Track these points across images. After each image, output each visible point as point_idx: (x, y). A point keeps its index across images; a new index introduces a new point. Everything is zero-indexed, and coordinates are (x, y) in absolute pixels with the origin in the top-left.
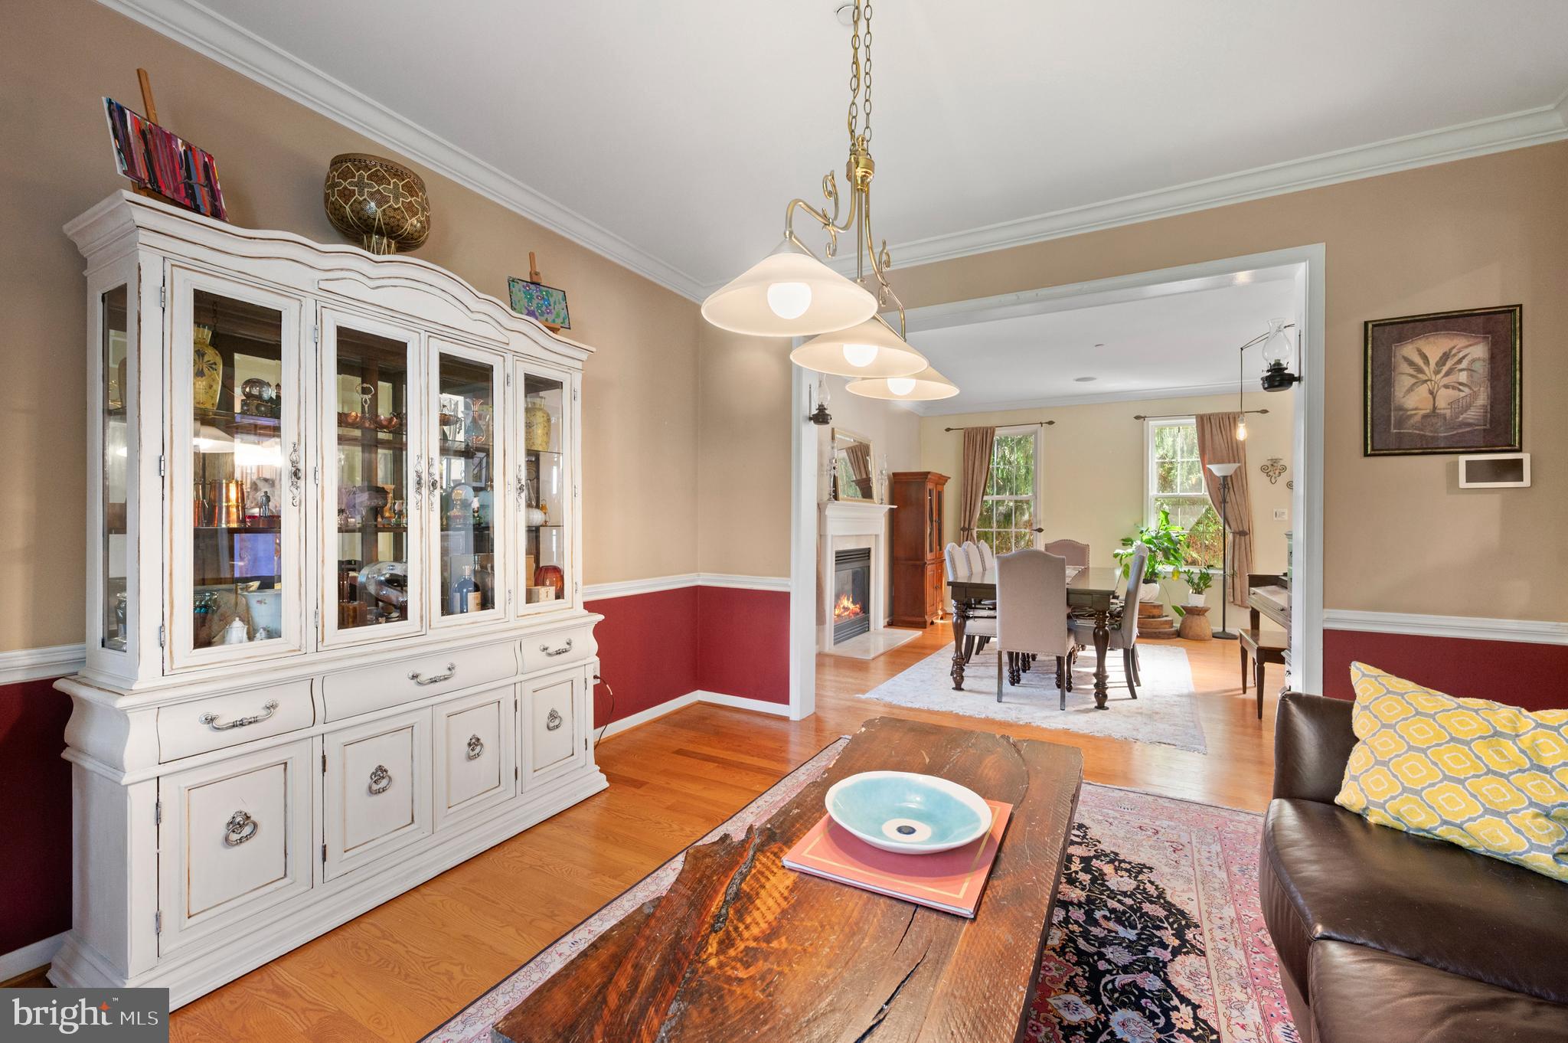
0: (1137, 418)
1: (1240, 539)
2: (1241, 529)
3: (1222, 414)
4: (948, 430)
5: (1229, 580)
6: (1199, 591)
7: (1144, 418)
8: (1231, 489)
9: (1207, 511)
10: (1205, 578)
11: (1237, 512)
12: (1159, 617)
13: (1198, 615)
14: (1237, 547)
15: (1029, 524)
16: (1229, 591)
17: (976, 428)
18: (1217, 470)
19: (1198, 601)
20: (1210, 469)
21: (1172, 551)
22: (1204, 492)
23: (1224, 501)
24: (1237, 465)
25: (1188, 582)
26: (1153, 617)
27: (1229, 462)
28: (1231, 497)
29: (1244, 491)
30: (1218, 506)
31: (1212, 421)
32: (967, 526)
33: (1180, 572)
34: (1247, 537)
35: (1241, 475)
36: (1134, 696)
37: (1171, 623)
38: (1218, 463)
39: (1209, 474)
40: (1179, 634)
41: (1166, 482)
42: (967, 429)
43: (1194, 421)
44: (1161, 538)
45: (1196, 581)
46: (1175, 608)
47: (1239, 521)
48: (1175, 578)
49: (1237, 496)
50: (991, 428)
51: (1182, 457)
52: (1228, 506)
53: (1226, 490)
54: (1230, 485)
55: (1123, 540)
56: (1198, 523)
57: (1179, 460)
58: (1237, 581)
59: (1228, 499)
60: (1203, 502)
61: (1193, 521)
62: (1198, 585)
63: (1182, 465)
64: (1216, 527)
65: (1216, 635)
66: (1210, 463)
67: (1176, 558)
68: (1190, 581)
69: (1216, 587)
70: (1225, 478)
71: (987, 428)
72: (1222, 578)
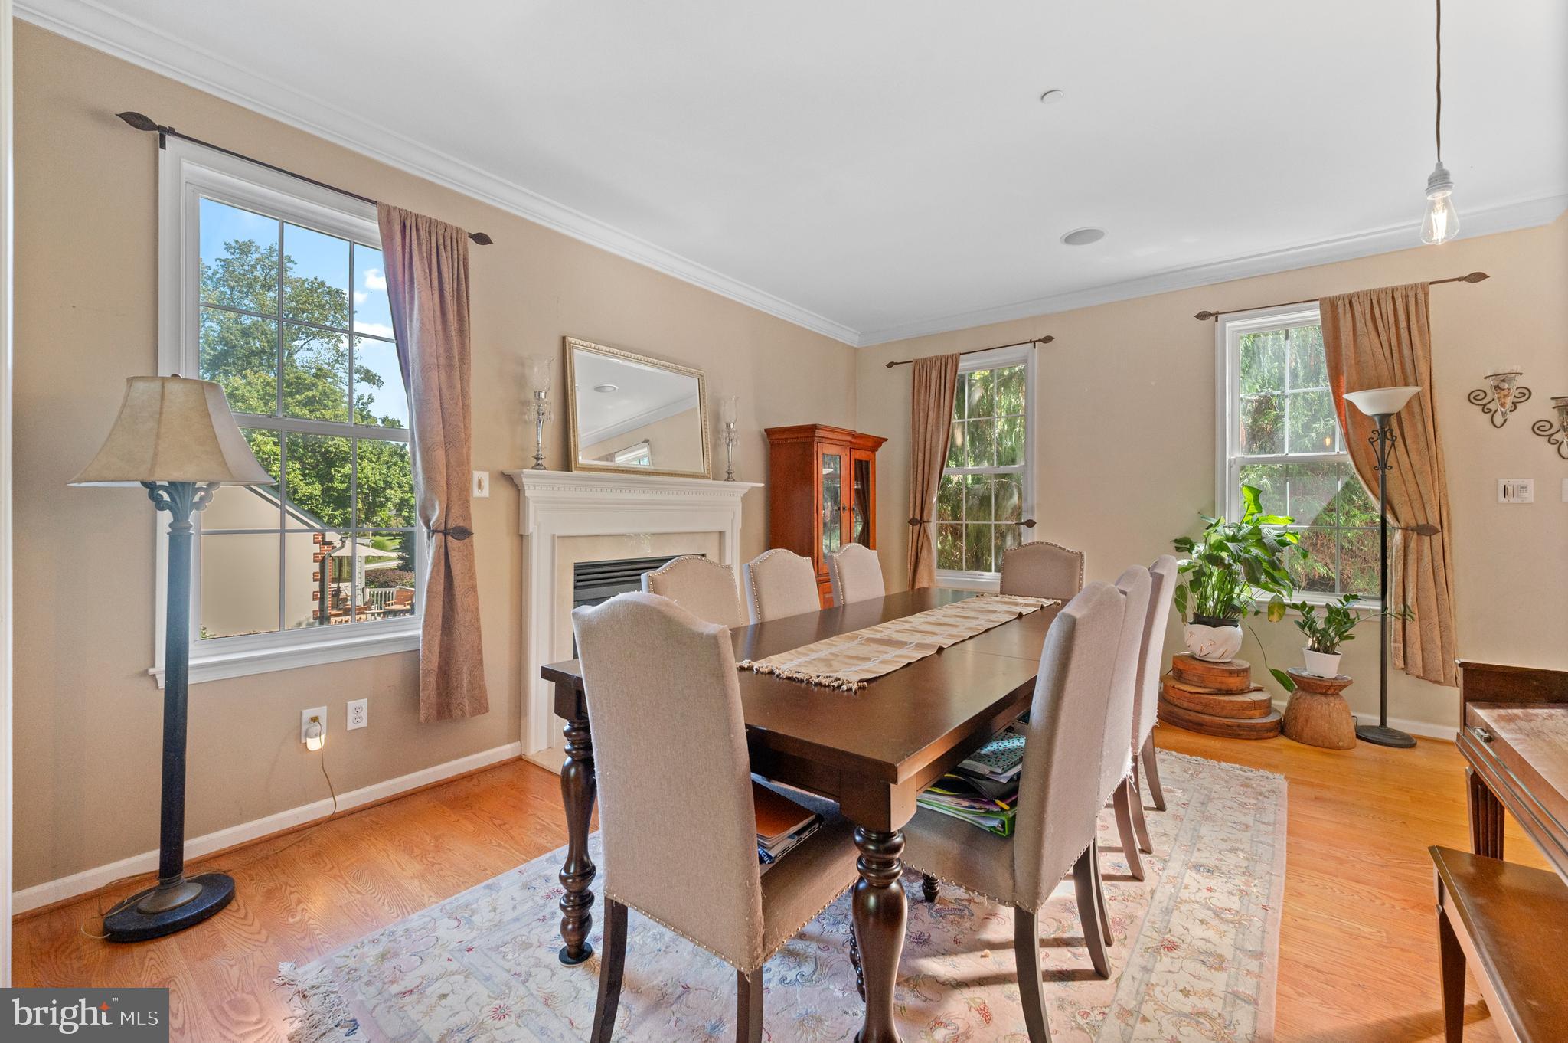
0: (1202, 316)
1: (1419, 543)
2: (1422, 522)
3: (1378, 292)
4: (890, 365)
5: (1395, 625)
6: (1325, 647)
7: (1216, 315)
8: (1399, 443)
9: (1347, 486)
10: (1340, 619)
11: (1412, 488)
12: (1241, 692)
13: (1325, 694)
14: (1412, 558)
15: (1017, 512)
16: (1394, 646)
17: (931, 359)
18: (1364, 402)
19: (1325, 666)
20: (1350, 403)
21: (1265, 565)
22: (1338, 450)
23: (1384, 465)
24: (1413, 390)
25: (1303, 627)
26: (1229, 692)
27: (1394, 384)
28: (1398, 457)
29: (1431, 443)
30: (1369, 475)
31: (1356, 306)
32: (918, 517)
33: (1284, 606)
34: (1437, 538)
35: (1423, 407)
36: (1137, 877)
37: (1266, 707)
38: (1369, 387)
39: (1348, 414)
40: (1282, 728)
41: (1262, 434)
42: (917, 361)
43: (1314, 313)
44: (1245, 539)
45: (1320, 625)
46: (1277, 675)
47: (1417, 505)
48: (1275, 617)
49: (1413, 456)
50: (952, 356)
51: (1293, 386)
52: (1392, 475)
53: (1388, 443)
54: (1397, 433)
55: (1176, 541)
56: (1330, 510)
57: (1288, 391)
58: (1413, 628)
59: (1391, 461)
60: (1337, 469)
61: (1318, 505)
62: (1325, 631)
63: (1294, 403)
64: (1365, 517)
65: (1363, 734)
66: (1351, 390)
67: (1274, 580)
68: (1307, 625)
69: (1365, 638)
70: (1384, 418)
71: (947, 357)
72: (1379, 619)
